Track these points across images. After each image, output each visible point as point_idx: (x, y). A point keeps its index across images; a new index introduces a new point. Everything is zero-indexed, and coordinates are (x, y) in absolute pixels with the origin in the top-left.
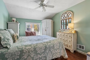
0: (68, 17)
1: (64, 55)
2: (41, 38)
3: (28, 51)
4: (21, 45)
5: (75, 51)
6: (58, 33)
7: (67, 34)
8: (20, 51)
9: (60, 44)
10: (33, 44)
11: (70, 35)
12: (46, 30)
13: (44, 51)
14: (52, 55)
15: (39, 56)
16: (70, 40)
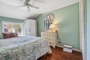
0: (50, 19)
1: (49, 51)
2: (26, 39)
3: (15, 55)
4: (4, 50)
5: (56, 47)
6: (42, 33)
7: (50, 34)
8: (5, 57)
9: (45, 42)
10: (21, 46)
11: (53, 34)
12: (29, 31)
13: (32, 51)
14: (40, 53)
15: (28, 57)
16: (53, 38)
